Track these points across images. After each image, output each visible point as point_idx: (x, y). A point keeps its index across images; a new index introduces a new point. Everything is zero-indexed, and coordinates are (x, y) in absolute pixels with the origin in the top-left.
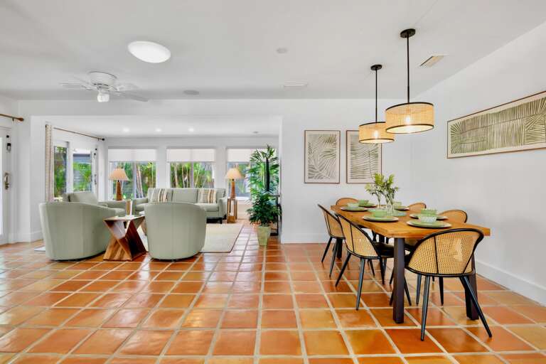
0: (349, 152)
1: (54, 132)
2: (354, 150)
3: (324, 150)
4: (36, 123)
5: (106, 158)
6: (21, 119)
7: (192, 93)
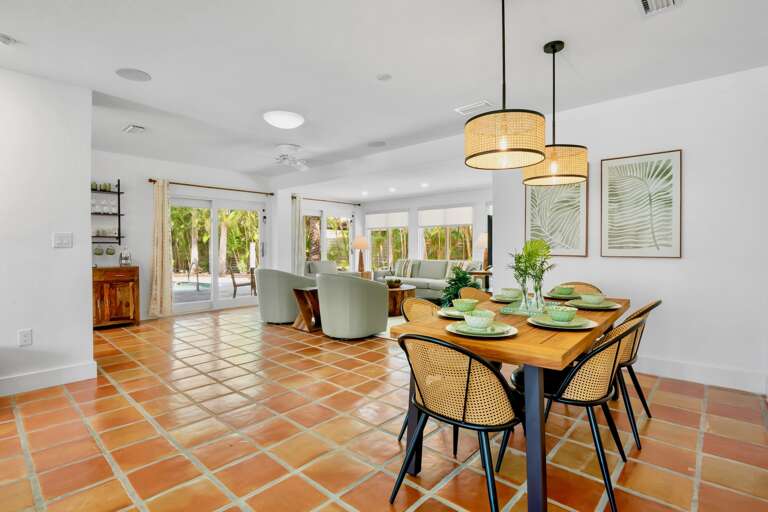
0: (606, 198)
1: (303, 202)
2: (617, 195)
3: (557, 200)
4: (283, 195)
5: (363, 223)
6: (272, 194)
7: (378, 145)
